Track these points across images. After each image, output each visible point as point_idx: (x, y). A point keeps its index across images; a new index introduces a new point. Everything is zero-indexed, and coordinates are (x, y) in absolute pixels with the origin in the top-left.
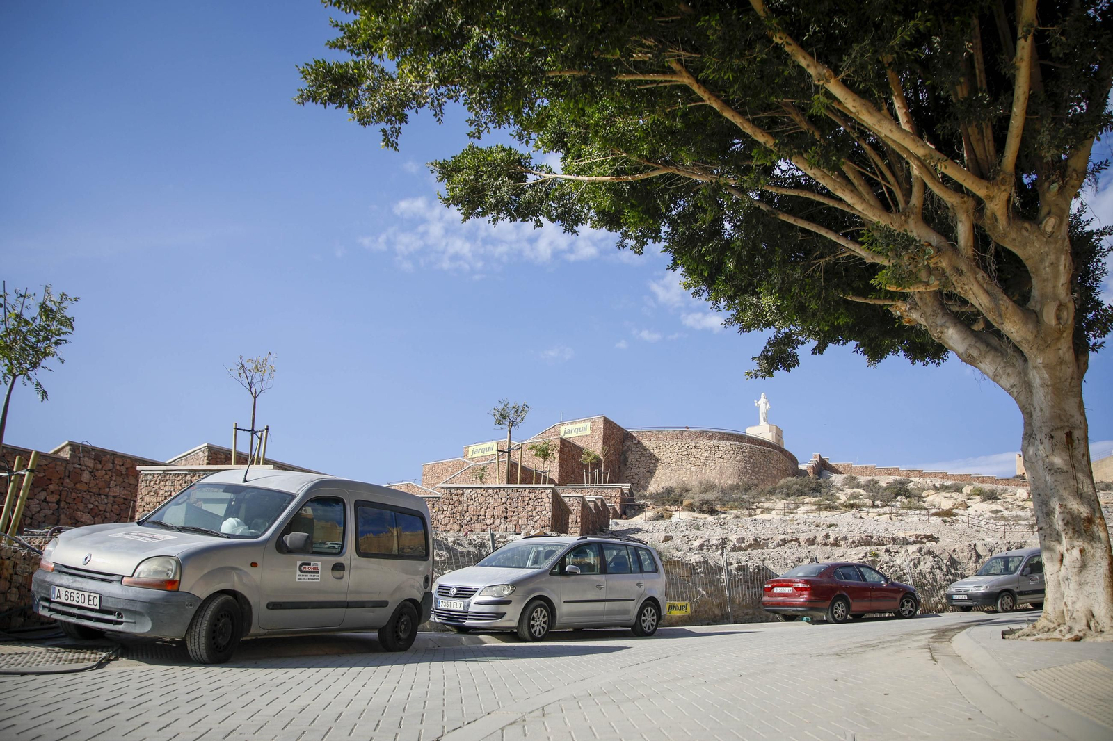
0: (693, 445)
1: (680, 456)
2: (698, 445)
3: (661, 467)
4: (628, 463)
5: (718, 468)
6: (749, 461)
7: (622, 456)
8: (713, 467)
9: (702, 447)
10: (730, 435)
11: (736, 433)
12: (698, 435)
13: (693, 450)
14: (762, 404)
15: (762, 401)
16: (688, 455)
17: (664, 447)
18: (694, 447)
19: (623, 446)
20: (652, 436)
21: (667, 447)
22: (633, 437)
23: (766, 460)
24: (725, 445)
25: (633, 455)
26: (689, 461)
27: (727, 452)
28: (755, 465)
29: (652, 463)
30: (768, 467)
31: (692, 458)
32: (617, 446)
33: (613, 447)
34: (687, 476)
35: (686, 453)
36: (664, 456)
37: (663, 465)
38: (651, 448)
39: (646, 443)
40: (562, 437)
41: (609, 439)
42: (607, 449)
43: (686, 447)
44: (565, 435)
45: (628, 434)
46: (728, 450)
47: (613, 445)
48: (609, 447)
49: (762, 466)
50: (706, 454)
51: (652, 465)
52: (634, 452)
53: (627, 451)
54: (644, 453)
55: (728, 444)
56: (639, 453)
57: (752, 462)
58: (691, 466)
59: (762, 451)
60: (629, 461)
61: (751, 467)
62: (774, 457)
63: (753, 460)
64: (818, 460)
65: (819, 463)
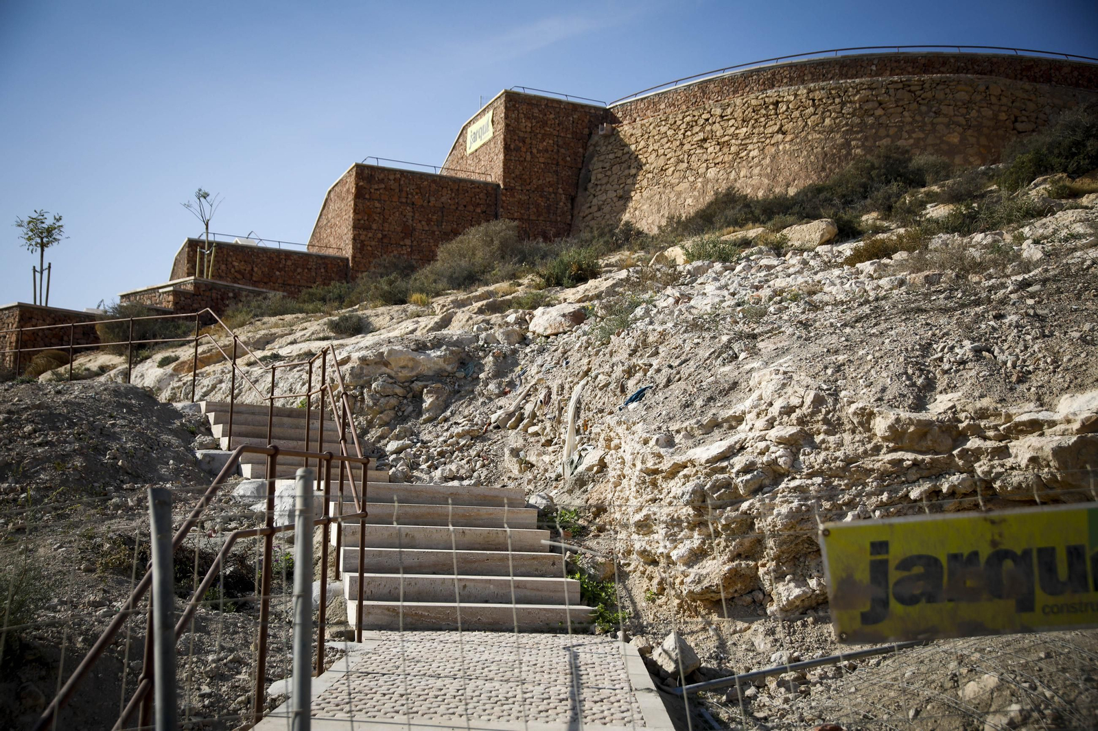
0: (718, 111)
1: (686, 147)
2: (729, 111)
3: (645, 183)
4: (590, 185)
5: (768, 160)
7: (583, 171)
8: (756, 160)
9: (738, 114)
10: (821, 63)
11: (840, 54)
12: (739, 83)
13: (716, 127)
16: (705, 140)
17: (655, 132)
18: (722, 117)
19: (585, 148)
20: (648, 108)
21: (663, 129)
22: (615, 120)
23: (924, 108)
24: (796, 95)
25: (600, 165)
26: (705, 157)
27: (796, 114)
28: (882, 132)
29: (629, 176)
30: (929, 127)
31: (711, 148)
32: (562, 151)
33: (547, 155)
34: (696, 193)
35: (701, 136)
36: (654, 155)
37: (650, 176)
38: (633, 139)
39: (625, 129)
40: (469, 151)
41: (528, 141)
42: (521, 162)
43: (701, 122)
44: (472, 146)
45: (607, 116)
46: (801, 107)
47: (547, 151)
48: (529, 157)
49: (908, 128)
50: (744, 130)
51: (629, 181)
52: (602, 158)
53: (592, 157)
54: (620, 154)
55: (803, 91)
56: (611, 156)
57: (872, 126)
58: (707, 168)
59: (913, 88)
60: (593, 178)
61: (866, 138)
62: (958, 95)
63: (877, 118)
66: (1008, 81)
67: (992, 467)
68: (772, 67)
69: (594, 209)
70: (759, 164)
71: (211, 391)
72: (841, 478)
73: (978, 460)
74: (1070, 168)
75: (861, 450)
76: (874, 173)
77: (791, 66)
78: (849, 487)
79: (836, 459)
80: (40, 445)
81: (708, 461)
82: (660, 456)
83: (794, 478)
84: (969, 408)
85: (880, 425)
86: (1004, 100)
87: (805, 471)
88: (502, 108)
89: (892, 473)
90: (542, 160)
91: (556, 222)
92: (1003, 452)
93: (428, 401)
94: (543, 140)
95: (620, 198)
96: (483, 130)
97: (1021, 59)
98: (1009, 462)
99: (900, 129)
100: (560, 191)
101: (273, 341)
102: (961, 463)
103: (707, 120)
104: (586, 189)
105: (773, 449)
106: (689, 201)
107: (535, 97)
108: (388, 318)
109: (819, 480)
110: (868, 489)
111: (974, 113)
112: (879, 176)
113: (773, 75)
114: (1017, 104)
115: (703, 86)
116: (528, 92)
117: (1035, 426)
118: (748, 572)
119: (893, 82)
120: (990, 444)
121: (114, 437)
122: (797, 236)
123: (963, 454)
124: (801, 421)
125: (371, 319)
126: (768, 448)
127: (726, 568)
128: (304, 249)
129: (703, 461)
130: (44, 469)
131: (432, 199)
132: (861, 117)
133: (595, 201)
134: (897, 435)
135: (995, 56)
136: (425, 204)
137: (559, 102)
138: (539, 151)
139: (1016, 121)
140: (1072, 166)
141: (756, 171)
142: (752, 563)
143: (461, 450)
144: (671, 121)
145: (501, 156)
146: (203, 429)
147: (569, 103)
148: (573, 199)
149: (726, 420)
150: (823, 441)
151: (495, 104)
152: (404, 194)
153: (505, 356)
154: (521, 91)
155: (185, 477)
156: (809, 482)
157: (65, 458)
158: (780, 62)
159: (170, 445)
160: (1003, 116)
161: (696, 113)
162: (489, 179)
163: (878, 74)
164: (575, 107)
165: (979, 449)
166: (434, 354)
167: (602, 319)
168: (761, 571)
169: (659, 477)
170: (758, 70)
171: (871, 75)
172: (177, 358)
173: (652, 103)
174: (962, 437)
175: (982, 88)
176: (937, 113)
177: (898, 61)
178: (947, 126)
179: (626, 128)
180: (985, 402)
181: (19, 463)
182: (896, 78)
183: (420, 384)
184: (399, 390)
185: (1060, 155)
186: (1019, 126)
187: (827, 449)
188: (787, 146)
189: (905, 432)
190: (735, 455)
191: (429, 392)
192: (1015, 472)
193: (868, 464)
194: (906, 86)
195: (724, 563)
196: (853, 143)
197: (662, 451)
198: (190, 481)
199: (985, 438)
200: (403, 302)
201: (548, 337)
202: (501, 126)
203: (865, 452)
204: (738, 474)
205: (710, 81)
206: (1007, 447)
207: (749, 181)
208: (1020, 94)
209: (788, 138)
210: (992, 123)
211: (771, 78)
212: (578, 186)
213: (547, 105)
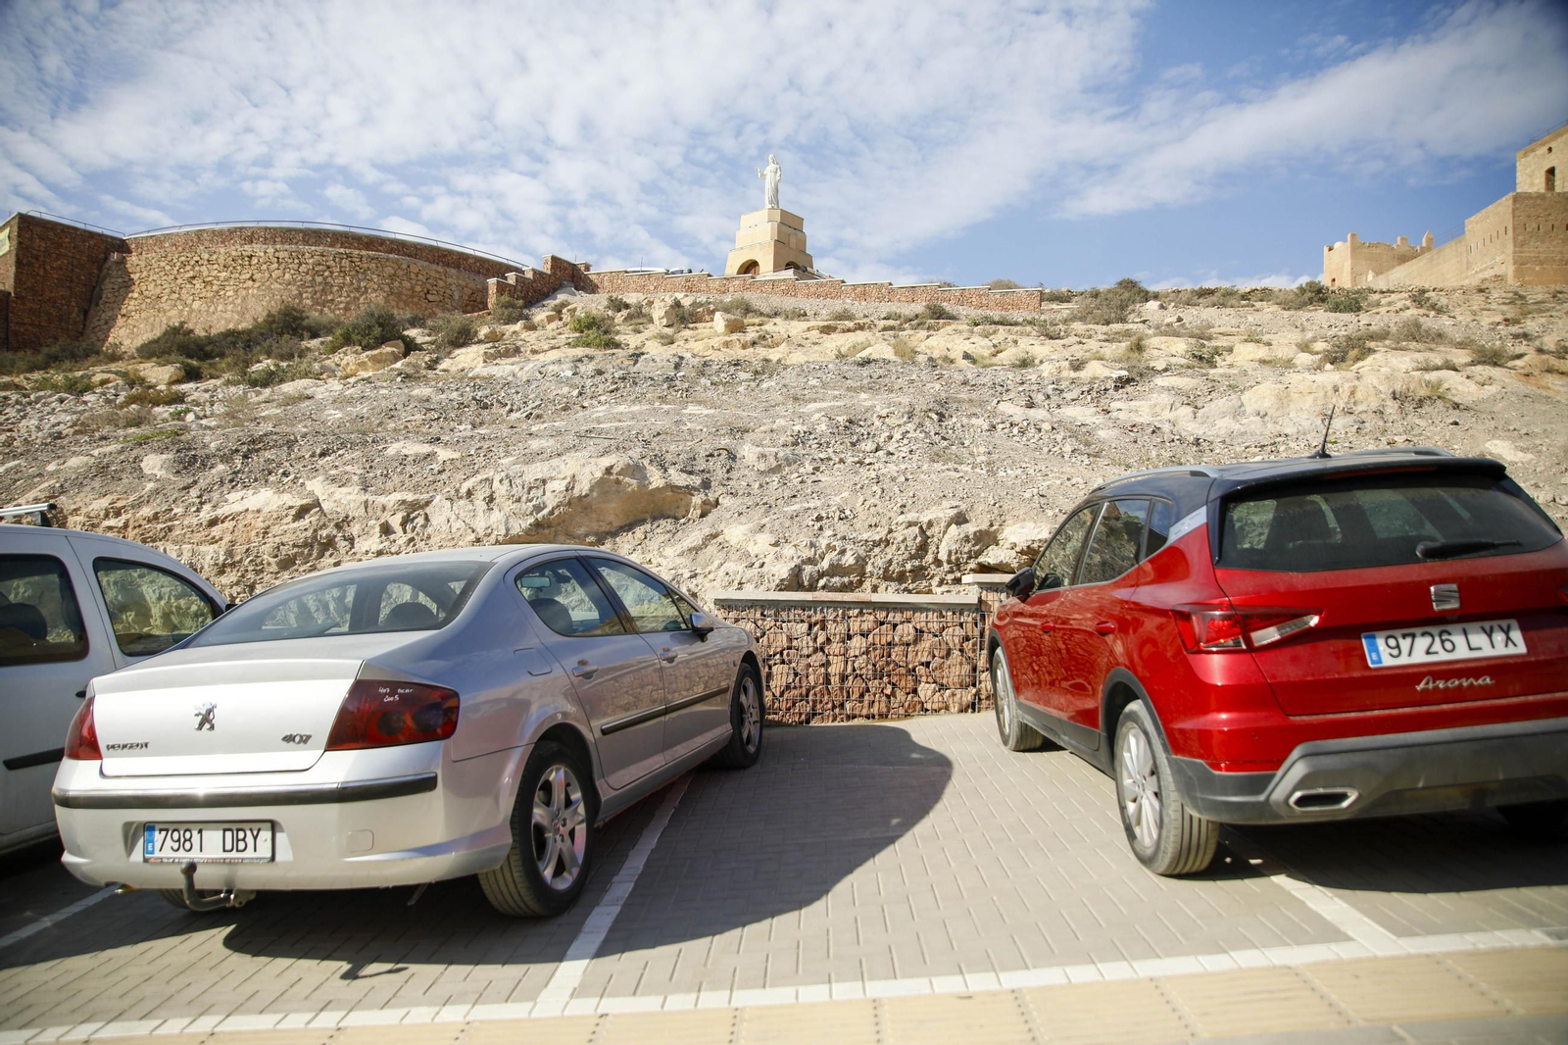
0: (207, 256)
1: (179, 281)
2: (215, 257)
4: (101, 302)
5: (239, 301)
7: (97, 289)
8: (231, 299)
9: (221, 261)
12: (226, 236)
13: (204, 268)
16: (194, 278)
17: (155, 266)
18: (209, 261)
19: (100, 269)
20: (155, 245)
21: (162, 264)
22: (127, 250)
24: (265, 252)
25: (111, 286)
26: (193, 291)
27: (264, 267)
31: (198, 284)
32: (77, 270)
33: (60, 272)
35: (191, 274)
36: (152, 285)
37: (148, 301)
41: (42, 258)
42: (33, 276)
43: (192, 262)
45: (122, 246)
46: (268, 262)
47: (61, 269)
48: (42, 272)
50: (225, 274)
52: (113, 280)
53: (104, 279)
54: (126, 280)
55: (271, 250)
56: (120, 280)
57: (320, 284)
59: (353, 260)
60: (104, 296)
62: (385, 269)
63: (325, 279)
64: (547, 269)
65: (554, 274)
66: (426, 264)
69: (102, 322)
70: (233, 303)
76: (274, 326)
77: (266, 229)
86: (420, 277)
88: (16, 228)
90: (55, 276)
91: (68, 329)
94: (57, 259)
96: (3, 244)
100: (73, 304)
103: (197, 262)
104: (97, 305)
107: (51, 222)
111: (396, 284)
113: (253, 233)
114: (431, 281)
115: (199, 234)
116: (44, 216)
119: (340, 253)
122: (154, 375)
132: (313, 276)
133: (103, 315)
135: (419, 244)
137: (76, 229)
138: (53, 268)
140: (364, 343)
141: (230, 307)
144: (169, 259)
145: (13, 270)
147: (85, 231)
148: (86, 312)
151: (12, 223)
154: (36, 215)
160: (418, 289)
161: (189, 255)
163: (332, 246)
164: (92, 235)
170: (241, 228)
171: (326, 245)
173: (158, 241)
175: (404, 266)
177: (348, 238)
179: (134, 258)
182: (343, 250)
186: (430, 297)
188: (255, 291)
194: (348, 256)
196: (304, 295)
202: (15, 243)
205: (206, 230)
207: (224, 315)
208: (433, 274)
209: (257, 285)
210: (410, 293)
211: (250, 236)
212: (90, 301)
213: (62, 231)
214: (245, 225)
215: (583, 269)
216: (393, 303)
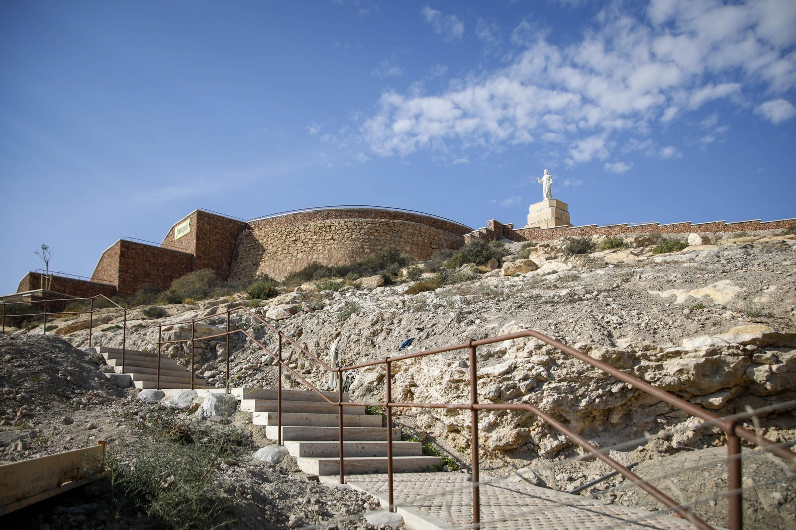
0: (303, 228)
1: (287, 243)
2: (308, 228)
3: (267, 258)
4: (238, 258)
5: (326, 252)
6: (369, 239)
7: (235, 251)
8: (321, 251)
9: (312, 229)
10: (350, 211)
11: (358, 207)
12: (312, 216)
13: (302, 235)
14: (546, 180)
15: (545, 177)
16: (296, 240)
17: (271, 235)
18: (304, 230)
19: (236, 240)
20: (267, 224)
21: (275, 234)
22: (250, 228)
23: (395, 234)
24: (339, 223)
25: (244, 249)
26: (296, 248)
27: (339, 232)
28: (378, 243)
29: (258, 255)
30: (397, 243)
31: (299, 244)
32: (225, 241)
33: (217, 242)
34: (292, 264)
35: (294, 238)
36: (271, 246)
37: (269, 255)
38: (260, 238)
39: (256, 233)
40: (176, 238)
41: (208, 235)
42: (205, 245)
43: (294, 232)
44: (177, 236)
45: (246, 226)
46: (342, 229)
47: (217, 240)
48: (208, 243)
49: (388, 242)
50: (315, 237)
51: (259, 257)
52: (245, 245)
53: (239, 245)
54: (254, 244)
55: (342, 222)
56: (249, 245)
57: (373, 240)
58: (298, 253)
59: (390, 225)
61: (371, 245)
62: (409, 230)
63: (375, 237)
64: (492, 228)
65: (495, 230)
66: (428, 227)
67: (655, 375)
68: (328, 210)
69: (241, 269)
70: (322, 253)
71: (81, 344)
72: (576, 382)
73: (646, 371)
74: (477, 261)
75: (585, 367)
77: (336, 210)
78: (580, 387)
79: (573, 372)
80: (19, 366)
81: (500, 374)
82: (463, 372)
83: (550, 383)
84: (640, 345)
85: (596, 354)
86: (427, 234)
87: (557, 379)
88: (196, 218)
89: (603, 379)
90: (215, 244)
91: (222, 274)
92: (660, 368)
93: (220, 351)
94: (215, 235)
95: (254, 265)
96: (184, 229)
97: (432, 218)
98: (664, 372)
99: (385, 242)
100: (224, 260)
101: (112, 319)
102: (637, 373)
103: (297, 231)
104: (236, 260)
105: (536, 367)
106: (289, 268)
107: (212, 214)
108: (176, 310)
109: (565, 384)
110: (591, 388)
111: (415, 239)
112: (387, 260)
113: (328, 213)
114: (431, 237)
115: (295, 216)
116: (208, 212)
117: (678, 354)
118: (524, 434)
119: (382, 222)
120: (654, 364)
121: (58, 363)
122: (365, 282)
123: (640, 369)
124: (548, 353)
125: (166, 310)
126: (533, 367)
127: (515, 432)
128: (89, 280)
129: (497, 374)
130: (26, 380)
131: (160, 260)
132: (368, 235)
133: (241, 266)
134: (605, 359)
135: (422, 216)
136: (156, 262)
137: (224, 218)
138: (213, 240)
139: (431, 244)
141: (321, 256)
142: (527, 429)
143: (250, 376)
144: (279, 230)
145: (195, 241)
146: (101, 362)
147: (228, 219)
148: (230, 264)
149: (496, 353)
150: (563, 363)
151: (191, 216)
152: (145, 256)
153: (258, 329)
154: (205, 211)
155: (107, 387)
156: (560, 384)
157: (36, 374)
158: (331, 208)
159: (91, 370)
160: (426, 241)
161: (291, 228)
162: (187, 252)
163: (375, 217)
164: (231, 221)
165: (648, 366)
166: (221, 326)
167: (307, 312)
168: (533, 433)
169: (462, 384)
170: (321, 211)
171: (371, 218)
172: (56, 327)
173: (269, 222)
174: (637, 360)
175: (418, 228)
176: (401, 237)
178: (405, 243)
180: (647, 343)
181: (9, 377)
182: (383, 220)
183: (214, 342)
184: (202, 345)
185: (472, 256)
186: (432, 245)
187: (565, 367)
188: (336, 246)
189: (610, 357)
190: (513, 371)
191: (220, 346)
192: (667, 377)
193: (590, 374)
194: (387, 224)
195: (511, 430)
196: (365, 247)
197: (464, 369)
198: (109, 389)
199: (650, 360)
200: (180, 302)
201: (278, 321)
202: (195, 227)
203: (588, 368)
204: (519, 381)
205: (298, 213)
206: (662, 365)
208: (432, 232)
209: (336, 242)
210: (422, 244)
211: (327, 215)
212: (231, 258)
213: (217, 219)
214: (323, 209)
215: (510, 227)
216: (415, 250)
